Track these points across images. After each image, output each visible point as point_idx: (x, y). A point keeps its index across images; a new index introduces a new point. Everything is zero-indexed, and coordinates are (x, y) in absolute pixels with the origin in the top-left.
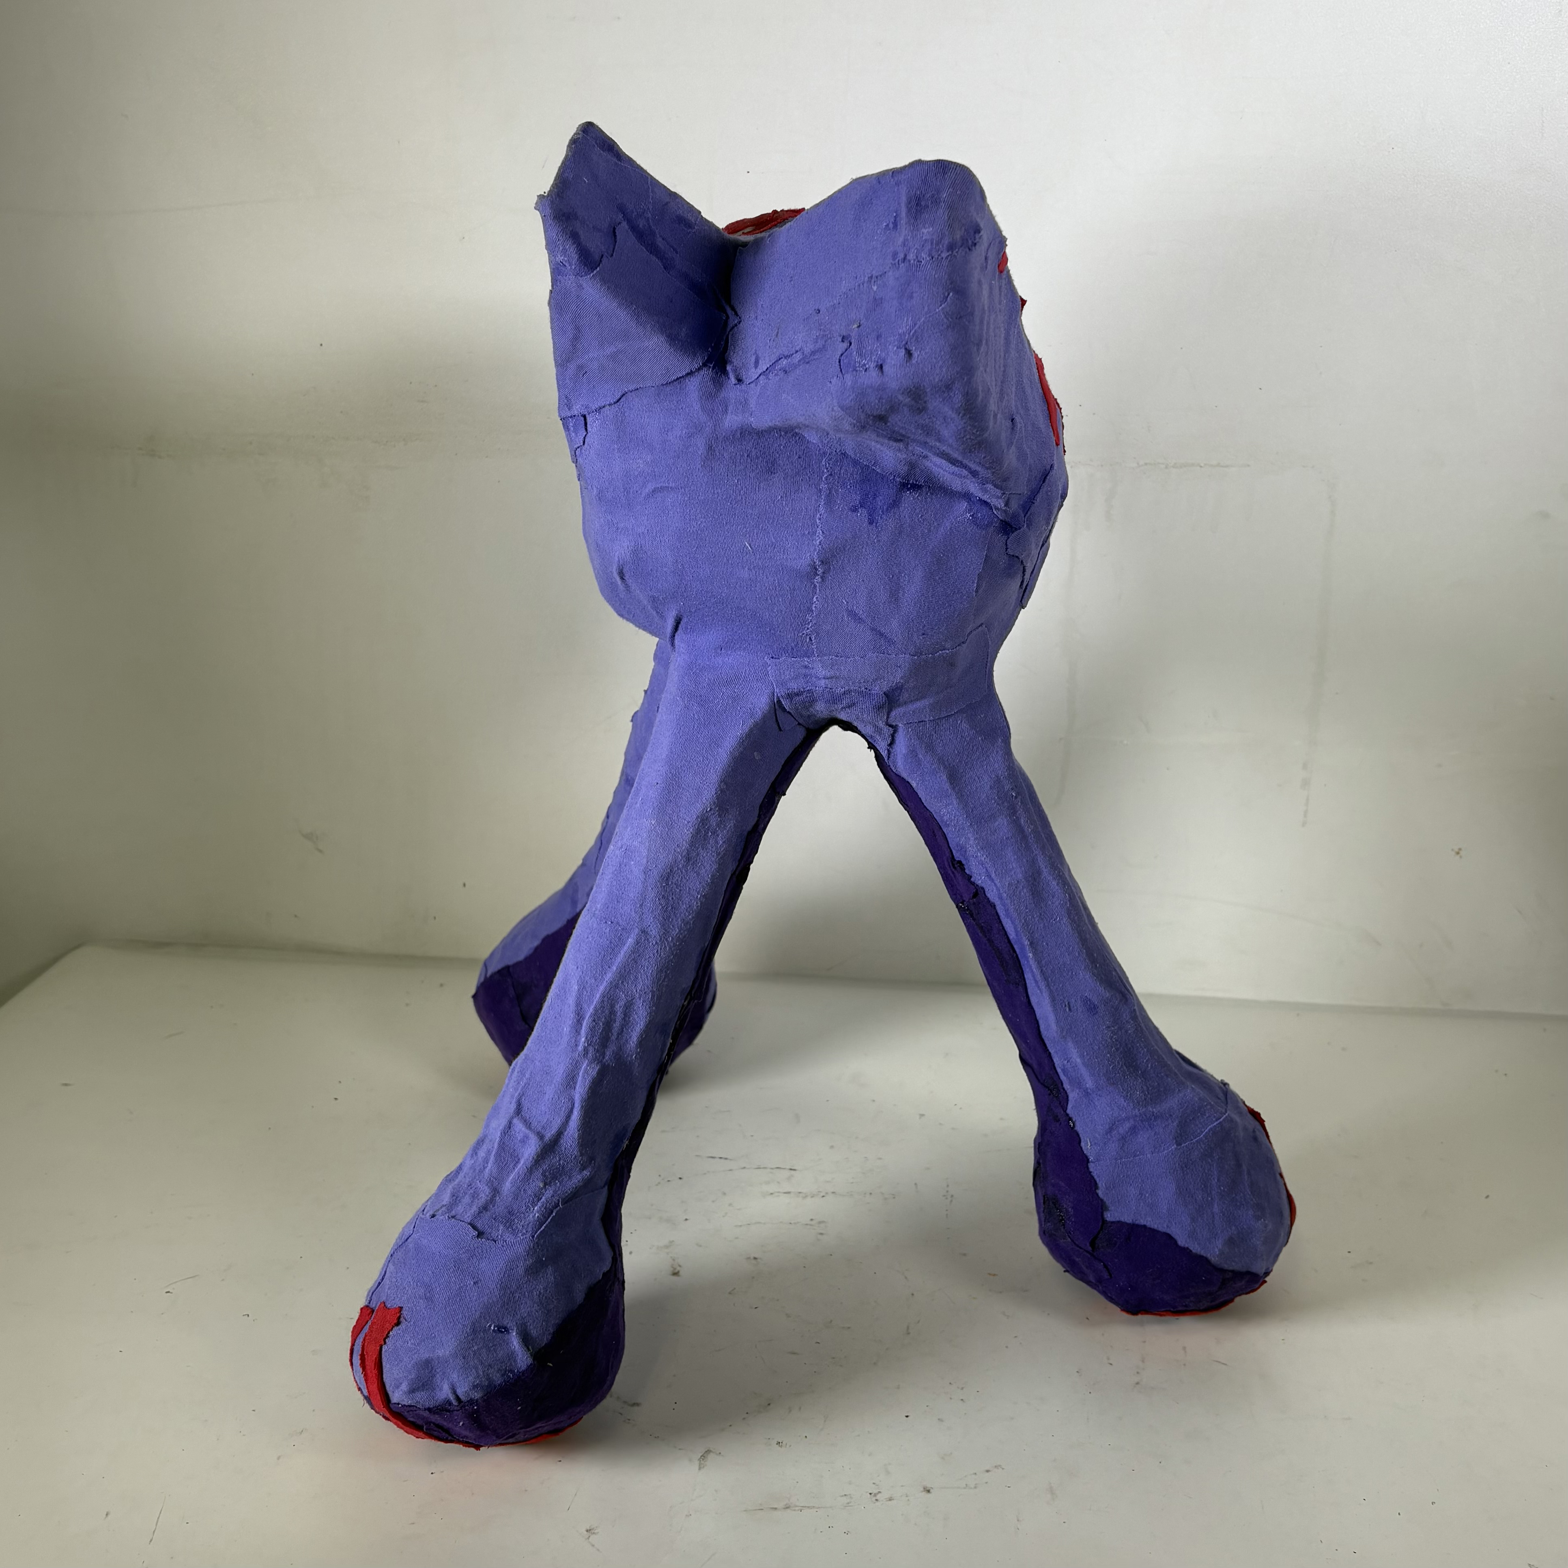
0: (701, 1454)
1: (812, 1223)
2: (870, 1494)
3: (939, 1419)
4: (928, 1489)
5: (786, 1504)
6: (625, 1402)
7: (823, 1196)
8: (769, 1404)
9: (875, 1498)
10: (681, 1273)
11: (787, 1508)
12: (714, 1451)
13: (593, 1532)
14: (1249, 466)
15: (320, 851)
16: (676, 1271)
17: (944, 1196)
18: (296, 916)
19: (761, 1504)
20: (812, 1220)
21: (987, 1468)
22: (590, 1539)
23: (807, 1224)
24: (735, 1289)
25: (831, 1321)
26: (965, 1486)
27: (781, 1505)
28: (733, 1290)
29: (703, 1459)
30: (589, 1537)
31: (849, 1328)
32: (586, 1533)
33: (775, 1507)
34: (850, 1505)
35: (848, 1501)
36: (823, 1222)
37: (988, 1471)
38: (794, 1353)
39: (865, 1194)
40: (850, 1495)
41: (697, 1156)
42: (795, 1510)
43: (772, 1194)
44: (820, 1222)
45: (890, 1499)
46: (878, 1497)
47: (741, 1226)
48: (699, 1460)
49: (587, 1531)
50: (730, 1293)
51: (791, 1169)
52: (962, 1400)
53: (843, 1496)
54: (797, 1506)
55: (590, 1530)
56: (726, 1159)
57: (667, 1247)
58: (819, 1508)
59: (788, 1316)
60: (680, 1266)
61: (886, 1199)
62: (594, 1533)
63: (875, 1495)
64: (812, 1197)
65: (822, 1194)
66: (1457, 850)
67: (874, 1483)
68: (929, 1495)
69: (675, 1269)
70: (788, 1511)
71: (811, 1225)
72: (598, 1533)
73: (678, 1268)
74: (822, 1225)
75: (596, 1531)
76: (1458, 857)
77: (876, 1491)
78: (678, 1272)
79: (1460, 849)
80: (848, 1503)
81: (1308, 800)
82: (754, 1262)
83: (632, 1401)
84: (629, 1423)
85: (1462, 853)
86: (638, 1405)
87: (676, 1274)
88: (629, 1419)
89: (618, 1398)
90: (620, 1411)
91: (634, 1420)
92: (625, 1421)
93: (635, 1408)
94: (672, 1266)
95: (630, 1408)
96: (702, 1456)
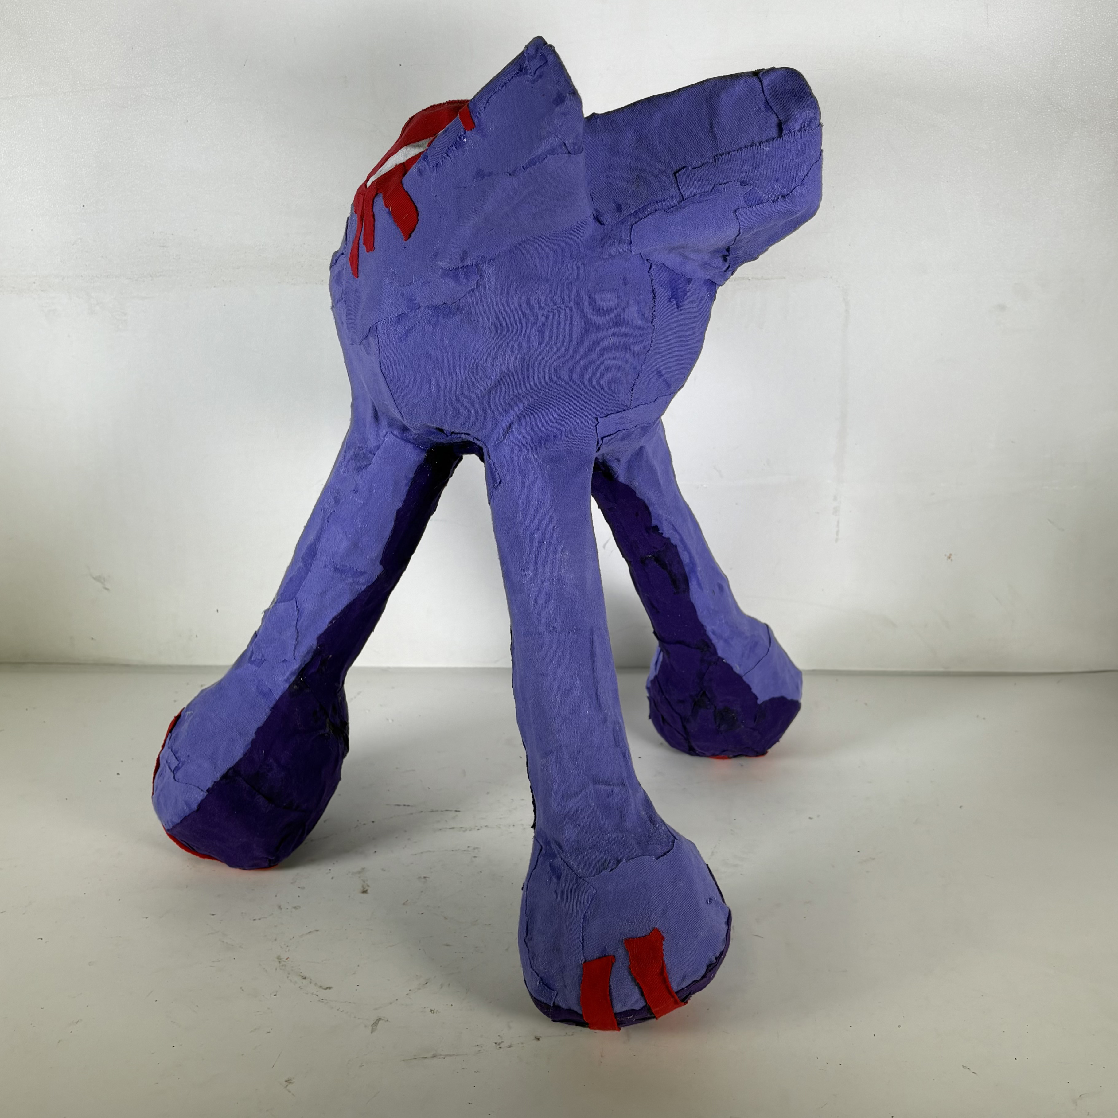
0: (374, 1022)
1: (469, 849)
2: (496, 1043)
4: (538, 1038)
5: (434, 1054)
6: (321, 987)
7: (478, 829)
8: (426, 983)
10: (369, 891)
11: (434, 1057)
12: (383, 1018)
13: (290, 1081)
14: (785, 278)
15: (107, 589)
16: (365, 890)
18: (92, 639)
19: (415, 1056)
20: (469, 847)
22: (288, 1088)
23: (465, 851)
24: (407, 900)
25: (477, 921)
26: (565, 1034)
27: (430, 1054)
28: (406, 902)
29: (375, 1025)
30: (287, 1085)
31: (490, 925)
32: (285, 1083)
33: (425, 1056)
34: (481, 1052)
35: (479, 1049)
36: (477, 848)
38: (448, 945)
39: (510, 826)
40: (481, 1045)
41: (387, 804)
42: (439, 1058)
43: (440, 830)
44: (474, 849)
45: (510, 1046)
46: (501, 1045)
47: (416, 854)
48: (372, 1026)
49: (286, 1081)
50: (404, 904)
51: (456, 811)
53: (475, 1046)
54: (441, 1055)
55: (288, 1081)
56: (408, 806)
57: (359, 872)
58: (457, 1055)
59: (446, 918)
60: (368, 886)
61: (524, 829)
62: (290, 1083)
63: (499, 1044)
64: (470, 830)
65: (477, 828)
66: (948, 556)
67: (499, 1036)
68: (538, 1042)
69: (364, 888)
70: (435, 1059)
71: (468, 851)
72: (294, 1082)
73: (367, 888)
74: (476, 851)
75: (293, 1081)
76: (949, 560)
77: (500, 1041)
78: (367, 890)
79: (951, 555)
80: (479, 1051)
81: (838, 522)
82: (424, 880)
83: (325, 986)
84: (323, 1002)
85: (953, 557)
86: (330, 988)
87: (365, 892)
88: (322, 999)
89: (316, 984)
90: (318, 993)
91: (326, 1000)
92: (319, 1001)
93: (328, 990)
94: (363, 886)
95: (325, 991)
96: (374, 1023)
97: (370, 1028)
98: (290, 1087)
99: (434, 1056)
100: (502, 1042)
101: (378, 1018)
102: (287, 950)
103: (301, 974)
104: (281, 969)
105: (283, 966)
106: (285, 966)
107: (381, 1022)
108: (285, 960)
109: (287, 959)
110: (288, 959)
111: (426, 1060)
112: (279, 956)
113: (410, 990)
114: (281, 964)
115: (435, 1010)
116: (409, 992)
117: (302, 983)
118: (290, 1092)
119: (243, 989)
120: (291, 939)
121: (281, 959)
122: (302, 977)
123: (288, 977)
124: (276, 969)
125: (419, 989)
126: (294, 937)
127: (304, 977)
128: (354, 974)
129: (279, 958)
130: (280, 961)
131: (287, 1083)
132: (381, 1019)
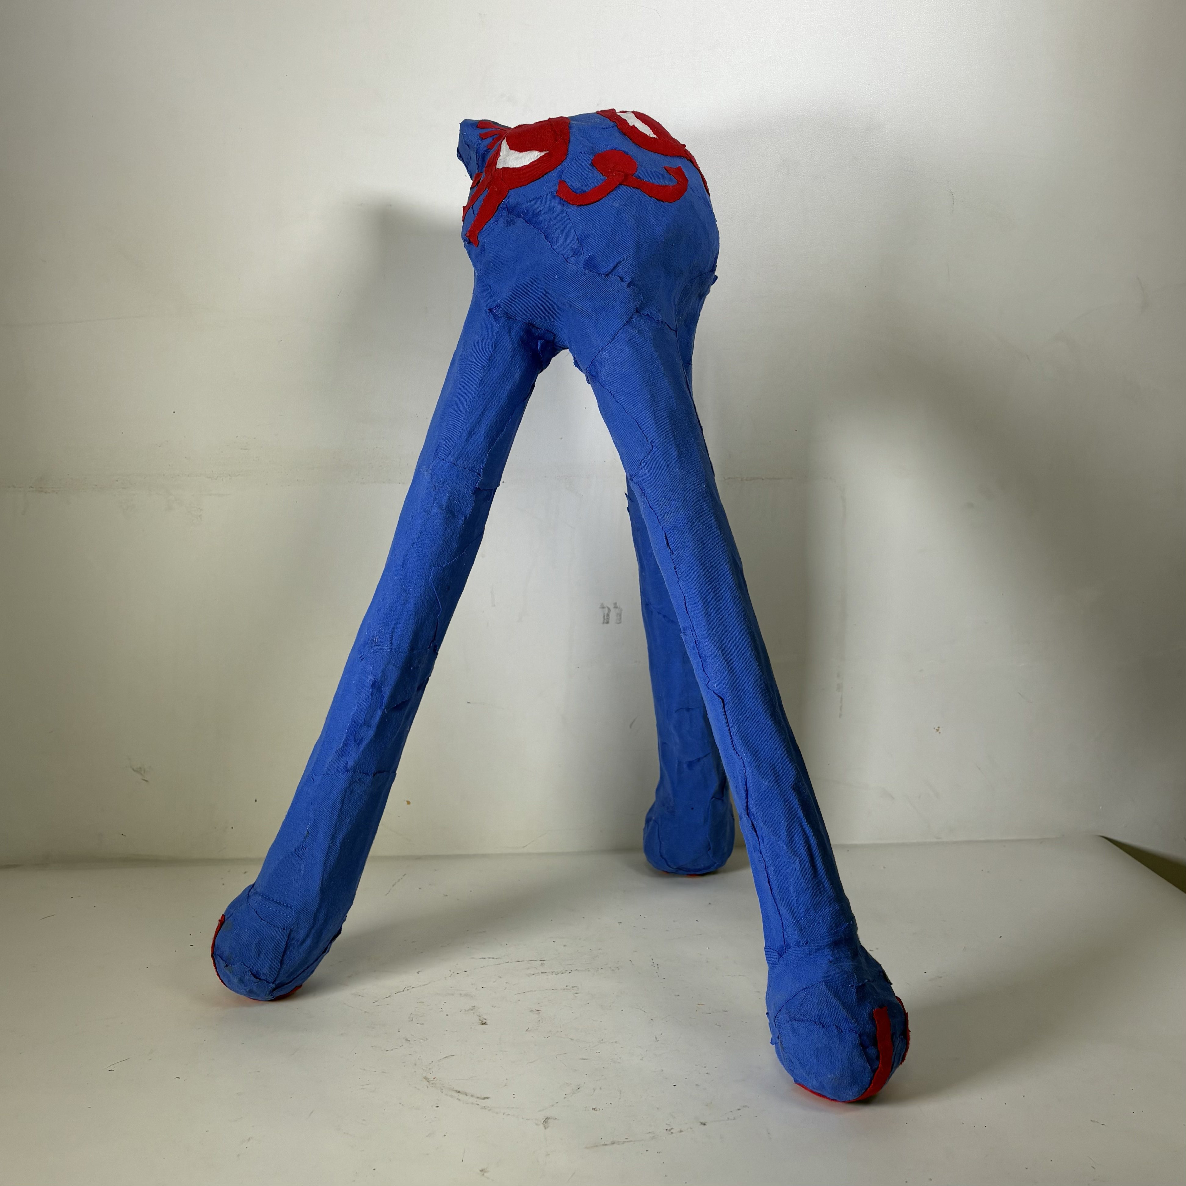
1: (567, 988)
2: (667, 1130)
3: (696, 1085)
4: (703, 1123)
5: (612, 1142)
6: (478, 1098)
7: (570, 973)
8: (579, 1088)
9: (670, 1132)
10: (488, 1022)
12: (551, 1118)
13: (485, 1171)
16: (484, 1022)
17: (652, 965)
18: (123, 835)
19: (595, 1143)
20: (567, 986)
21: (739, 1108)
23: (564, 989)
26: (727, 1119)
27: (609, 1142)
28: (528, 1029)
29: (545, 1123)
30: (483, 1175)
31: (616, 1042)
32: (480, 1172)
33: (605, 1144)
35: (653, 1135)
37: (739, 1109)
38: (584, 1059)
39: (598, 969)
40: (653, 1132)
41: (472, 958)
42: (619, 1144)
43: (533, 974)
44: (573, 987)
45: (681, 1131)
46: (672, 1131)
47: (519, 994)
48: (543, 1124)
49: (481, 1171)
50: (526, 1031)
51: (541, 960)
52: (707, 1073)
53: (648, 1133)
54: (619, 1142)
55: (483, 1170)
56: (493, 958)
57: (472, 1010)
58: (634, 1141)
59: (571, 1040)
60: (485, 1019)
61: (613, 970)
63: (670, 1130)
64: (562, 973)
66: (936, 728)
67: (667, 1124)
68: (706, 1126)
69: (482, 1021)
70: (614, 1145)
72: (490, 1170)
73: (485, 1021)
74: (575, 988)
75: (488, 1170)
76: (938, 733)
77: (670, 1128)
78: (486, 1023)
79: (939, 727)
80: (654, 1137)
82: (536, 1012)
83: (483, 1097)
84: (485, 1109)
85: (940, 730)
86: (488, 1098)
87: (485, 1024)
88: (485, 1107)
89: (472, 1096)
90: (476, 1103)
91: (488, 1107)
92: (482, 1108)
93: (486, 1100)
94: (480, 1020)
95: (483, 1101)
96: (544, 1121)
97: (542, 1126)
98: (485, 1174)
99: (613, 1143)
100: (672, 1128)
101: (546, 1118)
102: (431, 1072)
103: (454, 1089)
104: (432, 1087)
105: (432, 1084)
106: (435, 1084)
107: (550, 1121)
108: (432, 1079)
109: (434, 1079)
110: (436, 1079)
111: (607, 1147)
112: (426, 1077)
113: (566, 1095)
114: (430, 1083)
115: (597, 1109)
116: (565, 1096)
117: (459, 1096)
118: (487, 1178)
119: (402, 1104)
120: (430, 1063)
121: (428, 1079)
122: (456, 1091)
123: (442, 1092)
124: (428, 1087)
125: (573, 1093)
126: (432, 1062)
127: (458, 1091)
128: (505, 1085)
129: (425, 1078)
130: (428, 1080)
131: (483, 1173)
132: (549, 1118)
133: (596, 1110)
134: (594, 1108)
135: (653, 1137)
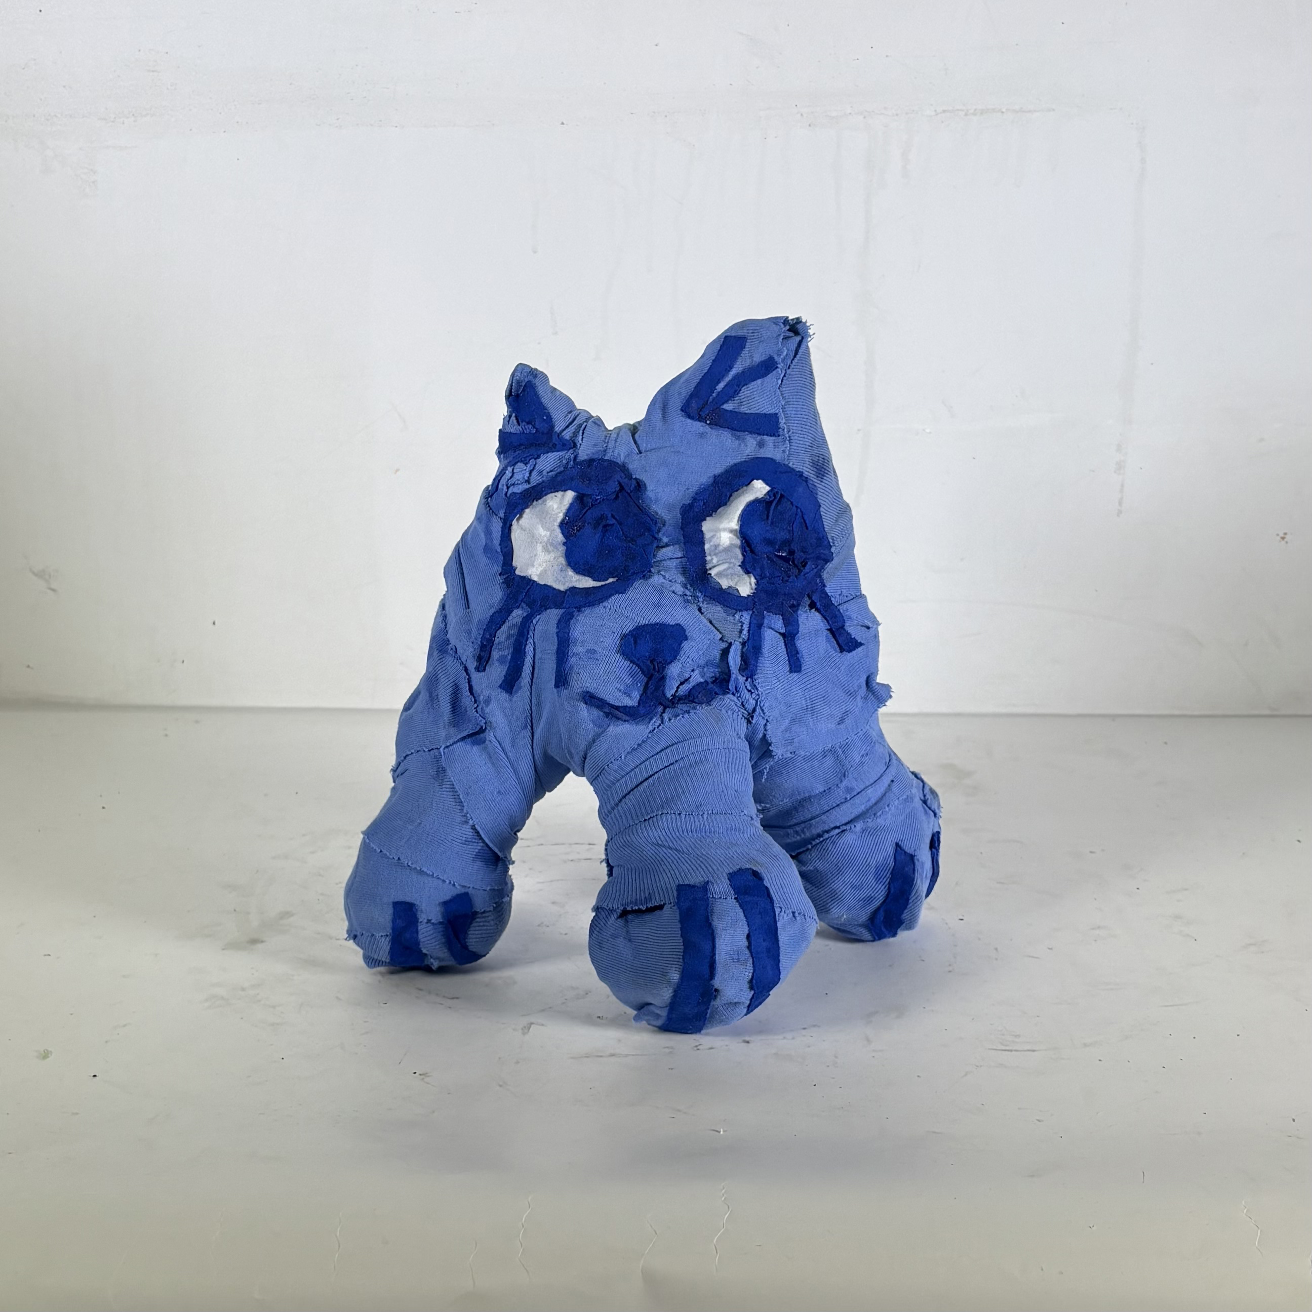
18: (28, 666)
30: (423, 1079)
33: (600, 1055)
35: (671, 1050)
46: (699, 1047)
66: (1282, 535)
76: (1283, 543)
77: (697, 1044)
79: (1286, 534)
81: (1122, 485)
83: (451, 996)
86: (457, 997)
88: (450, 1007)
89: (437, 994)
91: (455, 1008)
92: (446, 1008)
93: (455, 1000)
95: (450, 1000)
96: (525, 1027)
97: (521, 1032)
98: (427, 1079)
99: (612, 1055)
100: (700, 1045)
101: (529, 1023)
107: (532, 1026)
111: (601, 1059)
113: (566, 999)
115: (605, 1017)
117: (418, 993)
118: (428, 1083)
125: (578, 999)
131: (422, 1077)
132: (534, 1023)
133: (602, 1019)
134: (599, 1015)
135: (671, 1052)
